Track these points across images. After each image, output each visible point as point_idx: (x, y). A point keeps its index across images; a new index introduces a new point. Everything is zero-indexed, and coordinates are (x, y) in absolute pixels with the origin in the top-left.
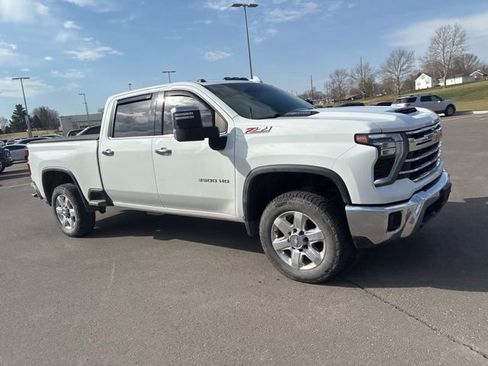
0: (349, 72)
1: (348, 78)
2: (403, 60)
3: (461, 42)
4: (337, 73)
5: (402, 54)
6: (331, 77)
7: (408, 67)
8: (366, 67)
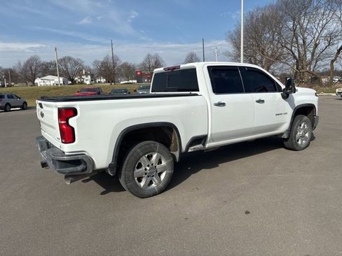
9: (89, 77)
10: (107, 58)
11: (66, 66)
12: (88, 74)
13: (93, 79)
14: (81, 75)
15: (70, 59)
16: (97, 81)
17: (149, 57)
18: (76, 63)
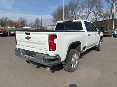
10: (3, 18)
17: (21, 19)
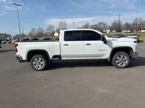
0: (36, 29)
1: (36, 31)
2: (52, 28)
3: (66, 25)
4: (33, 29)
5: (51, 26)
6: (31, 30)
7: (53, 30)
8: (42, 29)
9: (109, 30)
11: (100, 26)
12: (109, 29)
13: (111, 31)
14: (106, 29)
15: (102, 23)
16: (113, 31)
18: (104, 24)
